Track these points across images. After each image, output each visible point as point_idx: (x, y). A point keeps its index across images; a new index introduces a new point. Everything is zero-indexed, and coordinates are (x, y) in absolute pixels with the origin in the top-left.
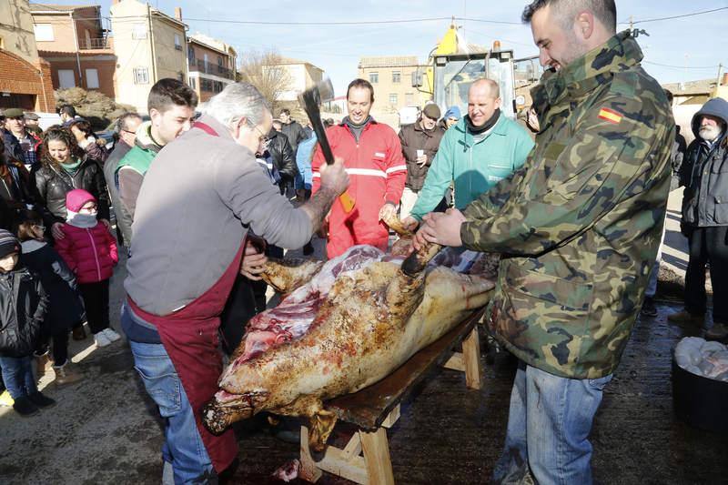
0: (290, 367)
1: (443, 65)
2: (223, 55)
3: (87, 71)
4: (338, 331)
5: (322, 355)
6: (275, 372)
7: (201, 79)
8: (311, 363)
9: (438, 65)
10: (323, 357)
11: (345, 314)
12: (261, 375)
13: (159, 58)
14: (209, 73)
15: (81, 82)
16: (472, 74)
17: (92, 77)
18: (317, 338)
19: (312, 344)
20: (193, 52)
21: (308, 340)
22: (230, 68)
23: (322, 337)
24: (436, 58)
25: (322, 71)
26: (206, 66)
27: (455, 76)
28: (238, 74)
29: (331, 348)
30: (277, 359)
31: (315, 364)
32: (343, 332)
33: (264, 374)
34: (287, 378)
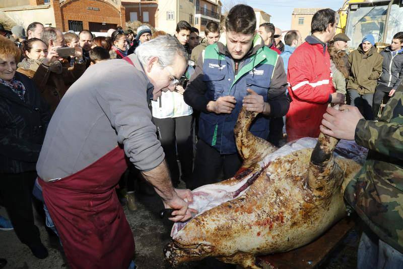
0: (229, 228)
1: (355, 10)
2: (215, 5)
3: (144, 13)
4: (271, 205)
5: (257, 222)
6: (216, 230)
7: (202, 18)
8: (247, 227)
9: (351, 10)
10: (258, 224)
11: (278, 192)
12: (205, 232)
13: (181, 6)
14: (206, 15)
15: (140, 19)
16: (374, 17)
17: (146, 16)
18: (254, 208)
19: (250, 212)
20: (199, 3)
21: (247, 207)
22: (218, 12)
23: (258, 207)
24: (350, 5)
25: (270, 16)
26: (205, 10)
27: (363, 18)
28: (222, 16)
29: (264, 217)
30: (219, 221)
31: (251, 228)
32: (276, 207)
33: (207, 232)
34: (225, 235)
